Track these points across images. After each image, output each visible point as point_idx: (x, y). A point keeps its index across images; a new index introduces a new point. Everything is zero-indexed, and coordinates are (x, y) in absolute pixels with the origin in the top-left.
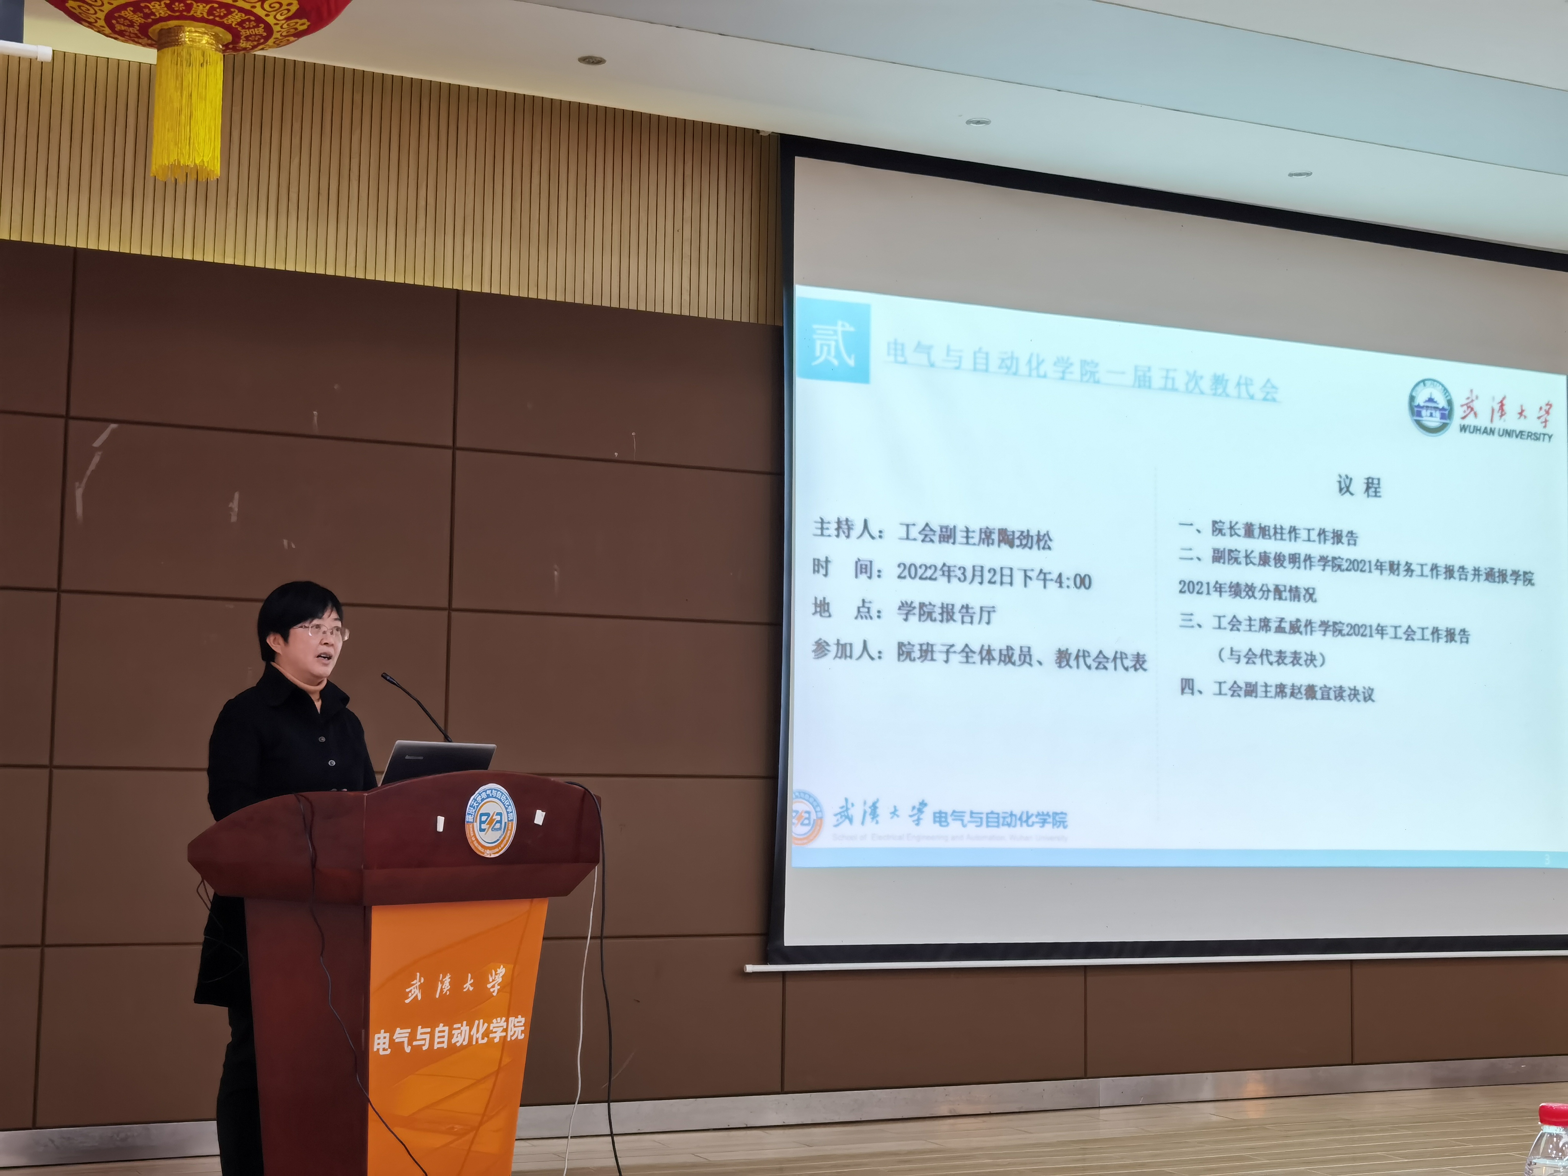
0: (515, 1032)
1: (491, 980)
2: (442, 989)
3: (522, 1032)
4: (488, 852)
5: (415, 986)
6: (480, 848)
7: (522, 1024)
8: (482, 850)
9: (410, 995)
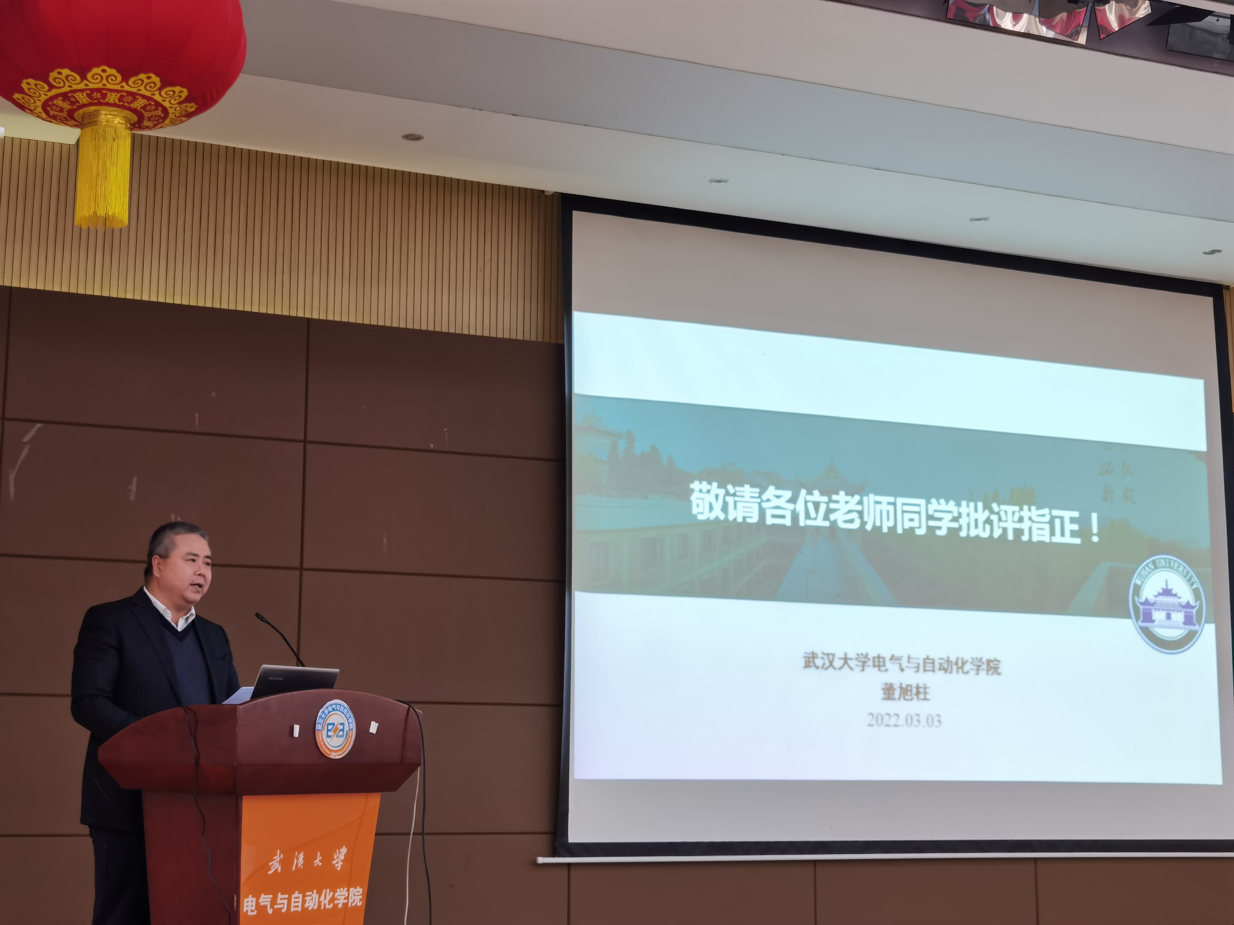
0: (354, 900)
1: (335, 857)
2: (297, 864)
3: (360, 900)
4: (333, 754)
5: (276, 860)
6: (327, 751)
7: (360, 893)
8: (329, 753)
9: (272, 868)
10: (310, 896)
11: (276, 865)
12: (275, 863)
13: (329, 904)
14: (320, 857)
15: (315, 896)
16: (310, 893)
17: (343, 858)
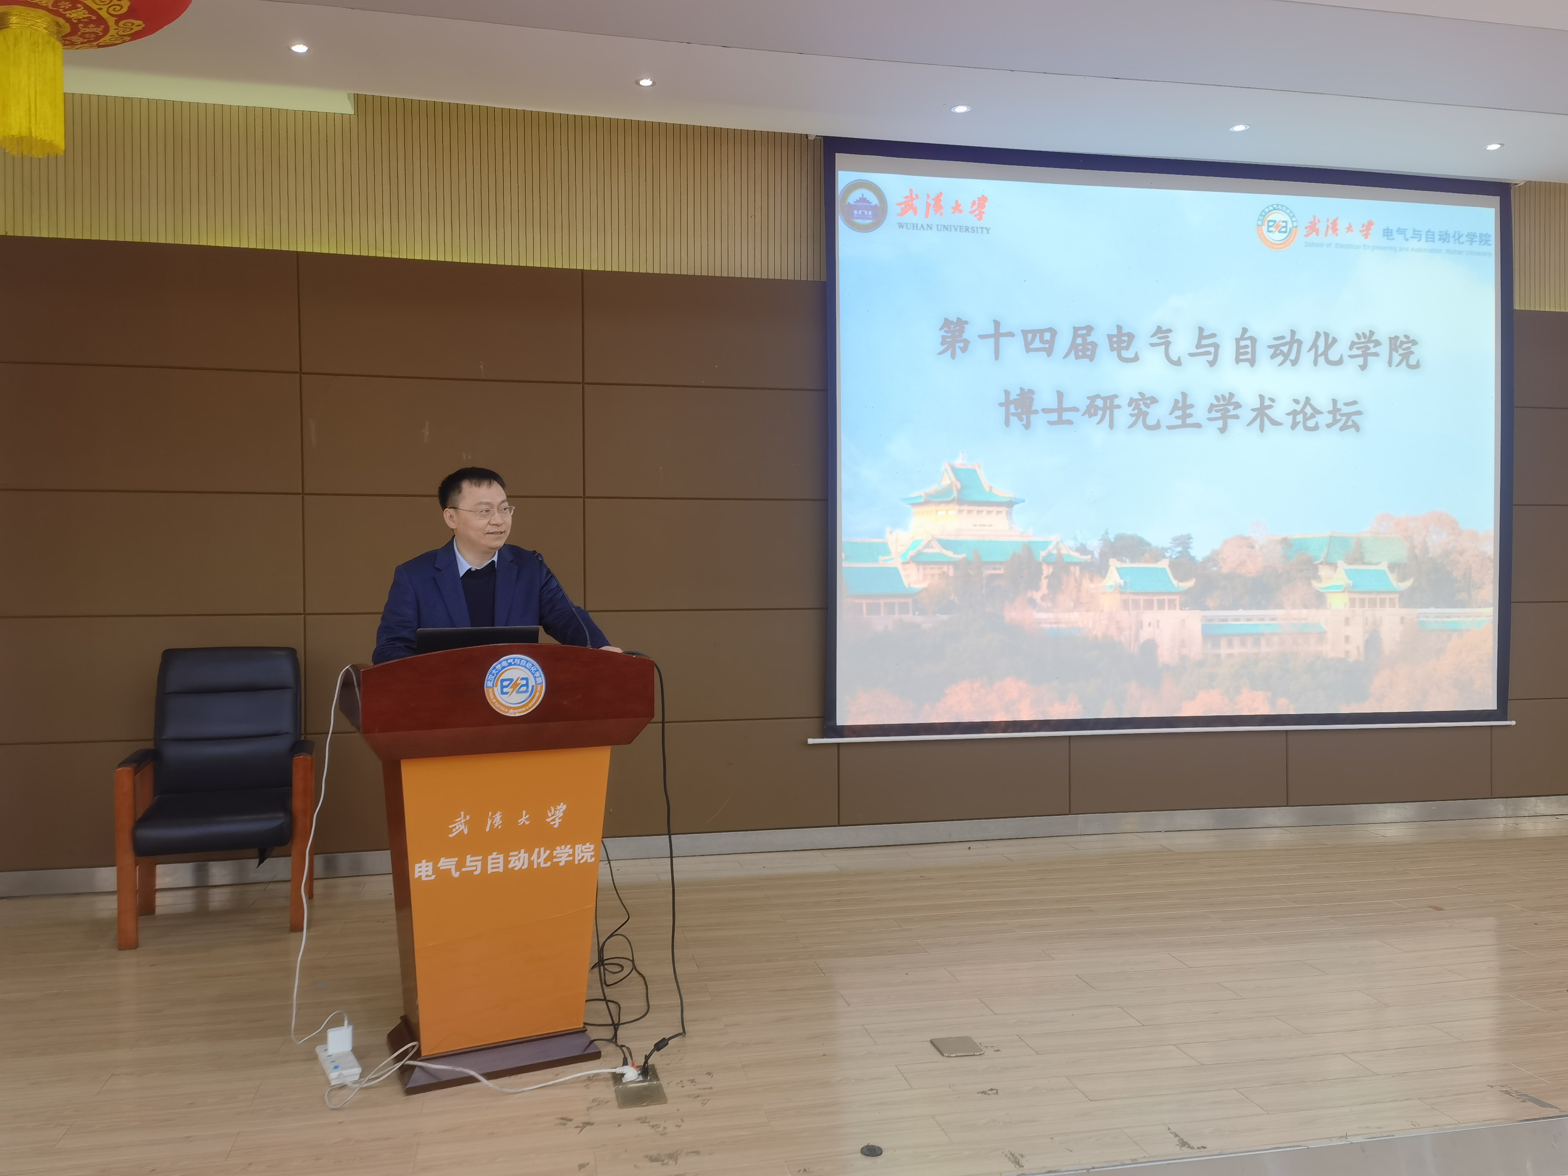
0: (583, 857)
1: (550, 815)
2: (492, 824)
3: (591, 856)
4: (514, 711)
5: (459, 822)
6: (504, 708)
7: (590, 849)
8: (507, 710)
9: (454, 830)
10: (517, 855)
11: (459, 828)
12: (458, 825)
13: (545, 862)
14: (526, 816)
15: (523, 855)
16: (517, 853)
17: (561, 815)
